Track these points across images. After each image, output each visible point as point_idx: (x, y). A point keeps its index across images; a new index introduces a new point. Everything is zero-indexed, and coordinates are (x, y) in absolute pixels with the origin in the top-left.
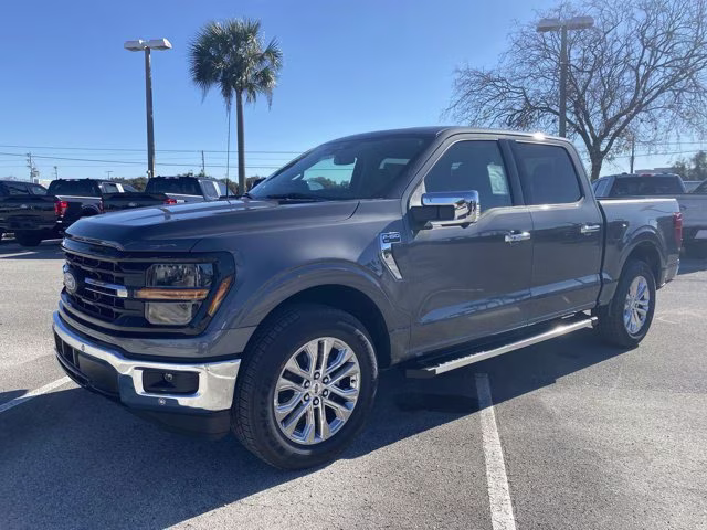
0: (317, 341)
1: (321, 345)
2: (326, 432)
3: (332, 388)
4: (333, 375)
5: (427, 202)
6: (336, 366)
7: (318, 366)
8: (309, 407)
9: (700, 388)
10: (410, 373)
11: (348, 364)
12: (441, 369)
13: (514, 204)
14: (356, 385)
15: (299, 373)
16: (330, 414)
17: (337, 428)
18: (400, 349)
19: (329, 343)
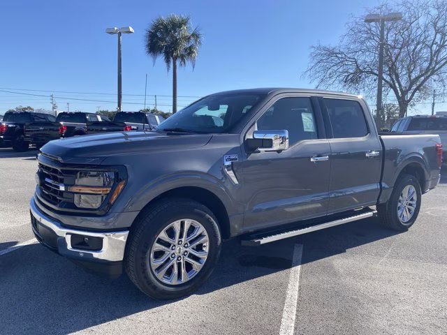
0: (179, 221)
1: (182, 224)
2: (185, 277)
3: (190, 250)
4: (191, 242)
5: (257, 136)
6: (192, 237)
7: (181, 236)
8: (174, 262)
9: (442, 260)
10: (244, 243)
11: (201, 236)
12: (264, 241)
13: (319, 137)
14: (206, 249)
15: (168, 241)
16: (189, 267)
17: (193, 275)
18: (236, 228)
19: (188, 223)
